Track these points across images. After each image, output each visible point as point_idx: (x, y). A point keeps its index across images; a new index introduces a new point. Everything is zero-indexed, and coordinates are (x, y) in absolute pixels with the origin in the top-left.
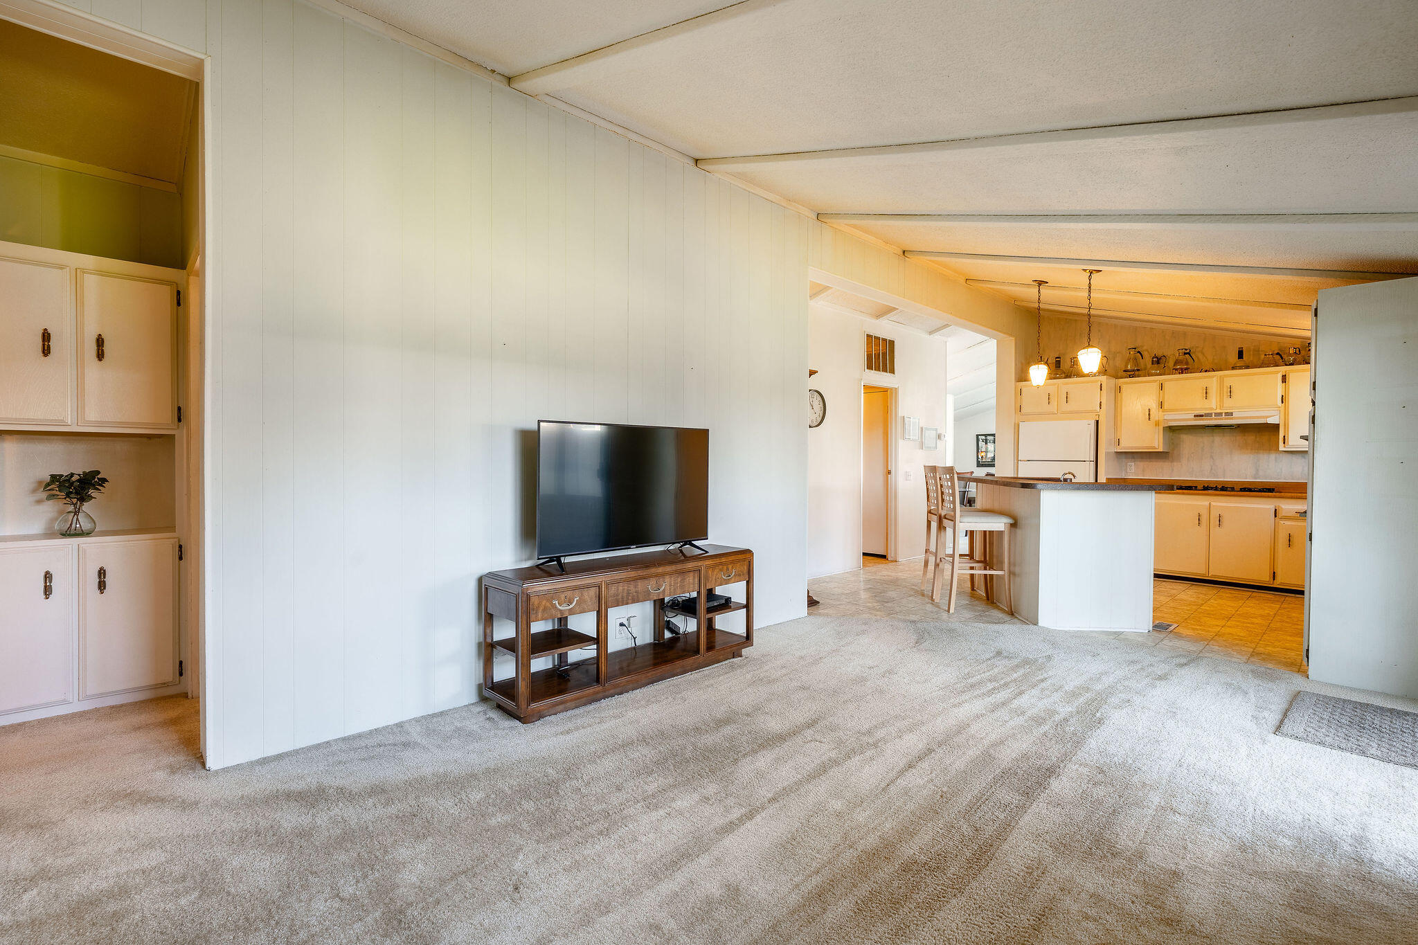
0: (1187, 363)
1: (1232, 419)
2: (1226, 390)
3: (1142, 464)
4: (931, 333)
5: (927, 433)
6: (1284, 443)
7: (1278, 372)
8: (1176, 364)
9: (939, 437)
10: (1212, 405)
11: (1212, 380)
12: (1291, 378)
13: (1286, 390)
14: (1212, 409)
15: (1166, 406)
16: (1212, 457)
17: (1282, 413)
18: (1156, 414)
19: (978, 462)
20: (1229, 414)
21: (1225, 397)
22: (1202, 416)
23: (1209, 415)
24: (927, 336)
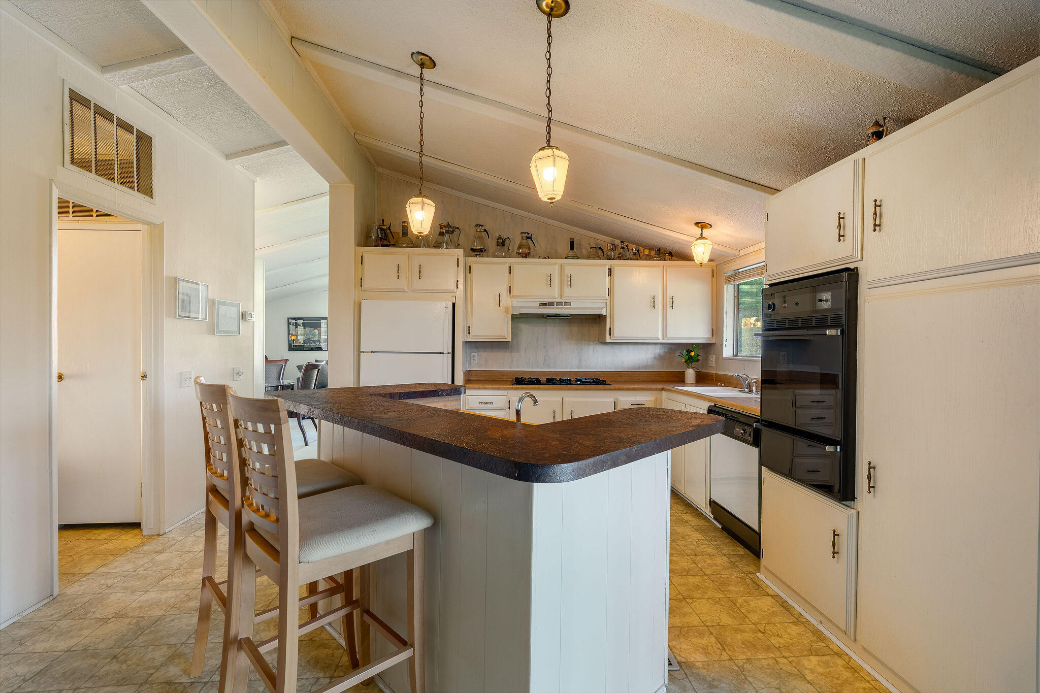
0: (529, 248)
1: (570, 309)
2: (566, 279)
3: (485, 355)
4: (228, 156)
5: (223, 310)
6: (610, 334)
7: (605, 265)
8: (519, 248)
9: (243, 316)
10: (553, 294)
11: (554, 266)
12: (617, 272)
13: (611, 283)
14: (554, 297)
15: (515, 292)
16: (545, 347)
17: (609, 307)
18: (507, 301)
19: (290, 345)
20: (568, 304)
21: (565, 286)
22: (545, 304)
23: (552, 304)
24: (221, 160)
